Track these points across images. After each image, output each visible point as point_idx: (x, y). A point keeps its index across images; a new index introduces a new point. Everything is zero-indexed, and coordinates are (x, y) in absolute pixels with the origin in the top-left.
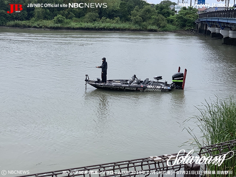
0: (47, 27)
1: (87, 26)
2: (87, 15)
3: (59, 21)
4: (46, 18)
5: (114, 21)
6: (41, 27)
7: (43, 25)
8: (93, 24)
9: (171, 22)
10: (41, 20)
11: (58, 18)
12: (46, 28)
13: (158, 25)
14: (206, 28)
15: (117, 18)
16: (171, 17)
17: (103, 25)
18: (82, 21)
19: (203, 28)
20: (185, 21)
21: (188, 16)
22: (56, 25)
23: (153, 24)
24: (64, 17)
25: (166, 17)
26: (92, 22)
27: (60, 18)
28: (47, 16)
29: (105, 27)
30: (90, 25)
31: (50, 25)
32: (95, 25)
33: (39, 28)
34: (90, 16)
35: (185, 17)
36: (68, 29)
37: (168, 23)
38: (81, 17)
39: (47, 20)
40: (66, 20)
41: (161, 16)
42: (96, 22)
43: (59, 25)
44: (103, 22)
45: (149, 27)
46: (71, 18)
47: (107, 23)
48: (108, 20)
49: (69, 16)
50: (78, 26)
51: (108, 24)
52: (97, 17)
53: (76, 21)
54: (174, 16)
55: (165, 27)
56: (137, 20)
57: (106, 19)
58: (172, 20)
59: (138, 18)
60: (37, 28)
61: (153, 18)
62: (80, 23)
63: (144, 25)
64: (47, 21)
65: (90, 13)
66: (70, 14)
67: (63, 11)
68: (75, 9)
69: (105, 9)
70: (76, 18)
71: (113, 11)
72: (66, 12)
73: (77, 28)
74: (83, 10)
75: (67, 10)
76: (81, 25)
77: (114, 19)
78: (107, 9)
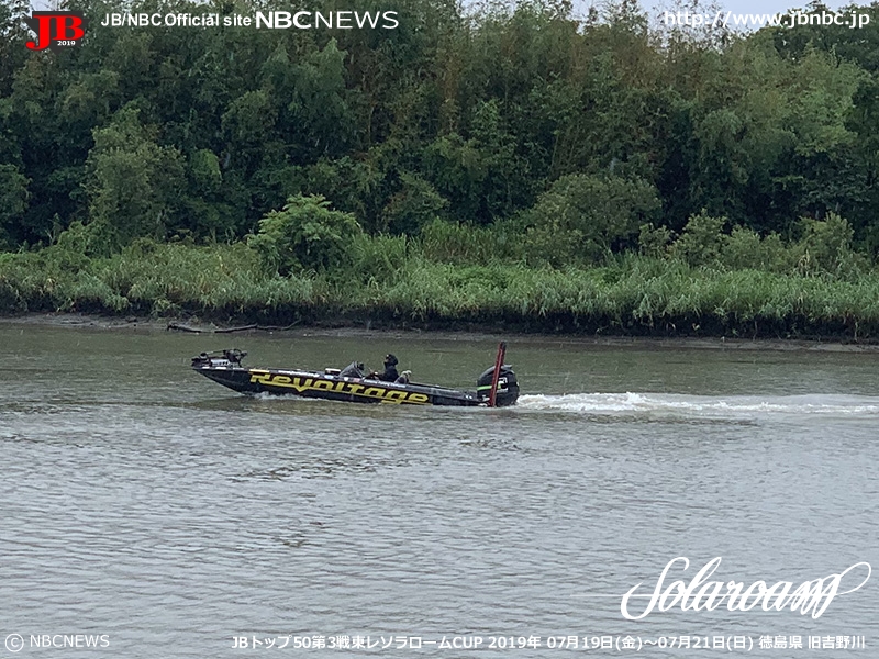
0: (192, 308)
1: (551, 298)
2: (555, 201)
3: (306, 253)
4: (186, 225)
5: (796, 248)
6: (142, 308)
7: (160, 291)
8: (611, 279)
10: (146, 240)
11: (298, 221)
12: (185, 318)
17: (693, 289)
18: (506, 253)
22: (278, 288)
24: (350, 218)
26: (597, 259)
27: (308, 228)
28: (197, 205)
29: (718, 300)
30: (583, 286)
31: (225, 288)
32: (625, 286)
33: (124, 313)
34: (584, 203)
36: (389, 317)
38: (499, 212)
39: (199, 242)
40: (365, 246)
42: (637, 263)
43: (304, 287)
44: (694, 260)
46: (406, 225)
47: (736, 264)
48: (743, 237)
49: (396, 207)
50: (473, 294)
51: (748, 275)
52: (641, 215)
53: (452, 252)
57: (727, 229)
60: (108, 312)
62: (486, 271)
64: (197, 253)
65: (576, 181)
66: (400, 187)
67: (344, 161)
68: (443, 145)
69: (720, 145)
70: (451, 219)
71: (789, 160)
72: (368, 175)
73: (467, 312)
74: (522, 150)
75: (378, 151)
76: (503, 286)
77: (797, 236)
78: (739, 148)
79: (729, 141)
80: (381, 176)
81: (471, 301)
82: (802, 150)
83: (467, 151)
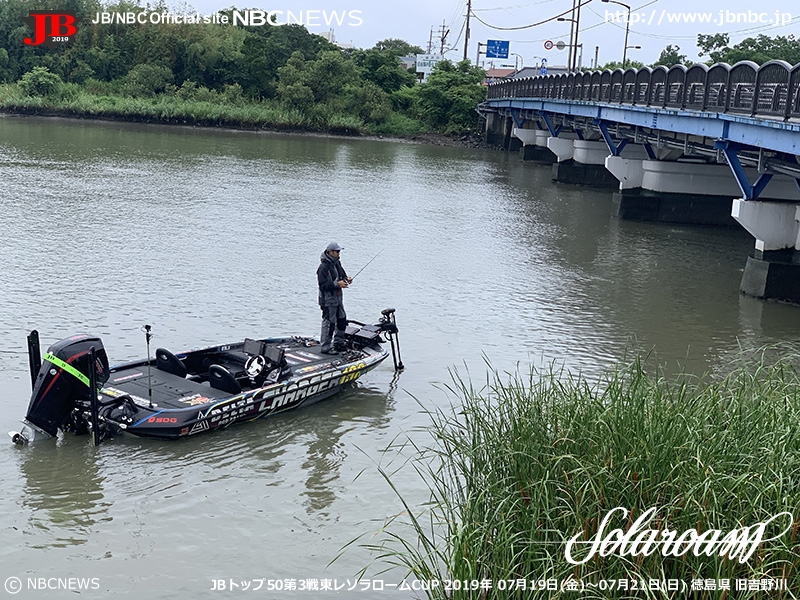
1: (132, 109)
2: (134, 74)
3: (40, 88)
5: (222, 95)
8: (154, 103)
9: (404, 105)
11: (37, 76)
13: (364, 115)
14: (509, 129)
15: (231, 87)
16: (404, 91)
18: (116, 92)
19: (501, 129)
20: (447, 105)
21: (456, 89)
22: (29, 101)
23: (348, 110)
24: (57, 76)
25: (388, 92)
26: (150, 95)
27: (41, 79)
29: (192, 112)
30: (143, 105)
31: (9, 100)
32: (159, 106)
34: (146, 75)
35: (447, 94)
36: (71, 113)
37: (395, 108)
38: (114, 77)
40: (63, 87)
41: (373, 86)
42: (164, 98)
43: (39, 101)
44: (185, 97)
45: (335, 120)
46: (78, 80)
47: (200, 99)
48: (203, 90)
49: (75, 73)
50: (103, 107)
51: (204, 104)
52: (166, 81)
53: (96, 90)
54: (412, 90)
55: (384, 122)
56: (295, 96)
57: (197, 87)
58: (406, 99)
59: (301, 89)
61: (349, 92)
62: (108, 98)
63: (320, 113)
65: (143, 67)
66: (77, 65)
67: (55, 55)
68: (93, 51)
69: (195, 57)
70: (96, 79)
71: (220, 63)
72: (64, 60)
73: (100, 113)
74: (122, 54)
75: (68, 52)
76: (114, 104)
77: (223, 91)
78: (202, 57)
79: (198, 55)
80: (69, 61)
81: (102, 109)
82: (225, 59)
83: (101, 53)
